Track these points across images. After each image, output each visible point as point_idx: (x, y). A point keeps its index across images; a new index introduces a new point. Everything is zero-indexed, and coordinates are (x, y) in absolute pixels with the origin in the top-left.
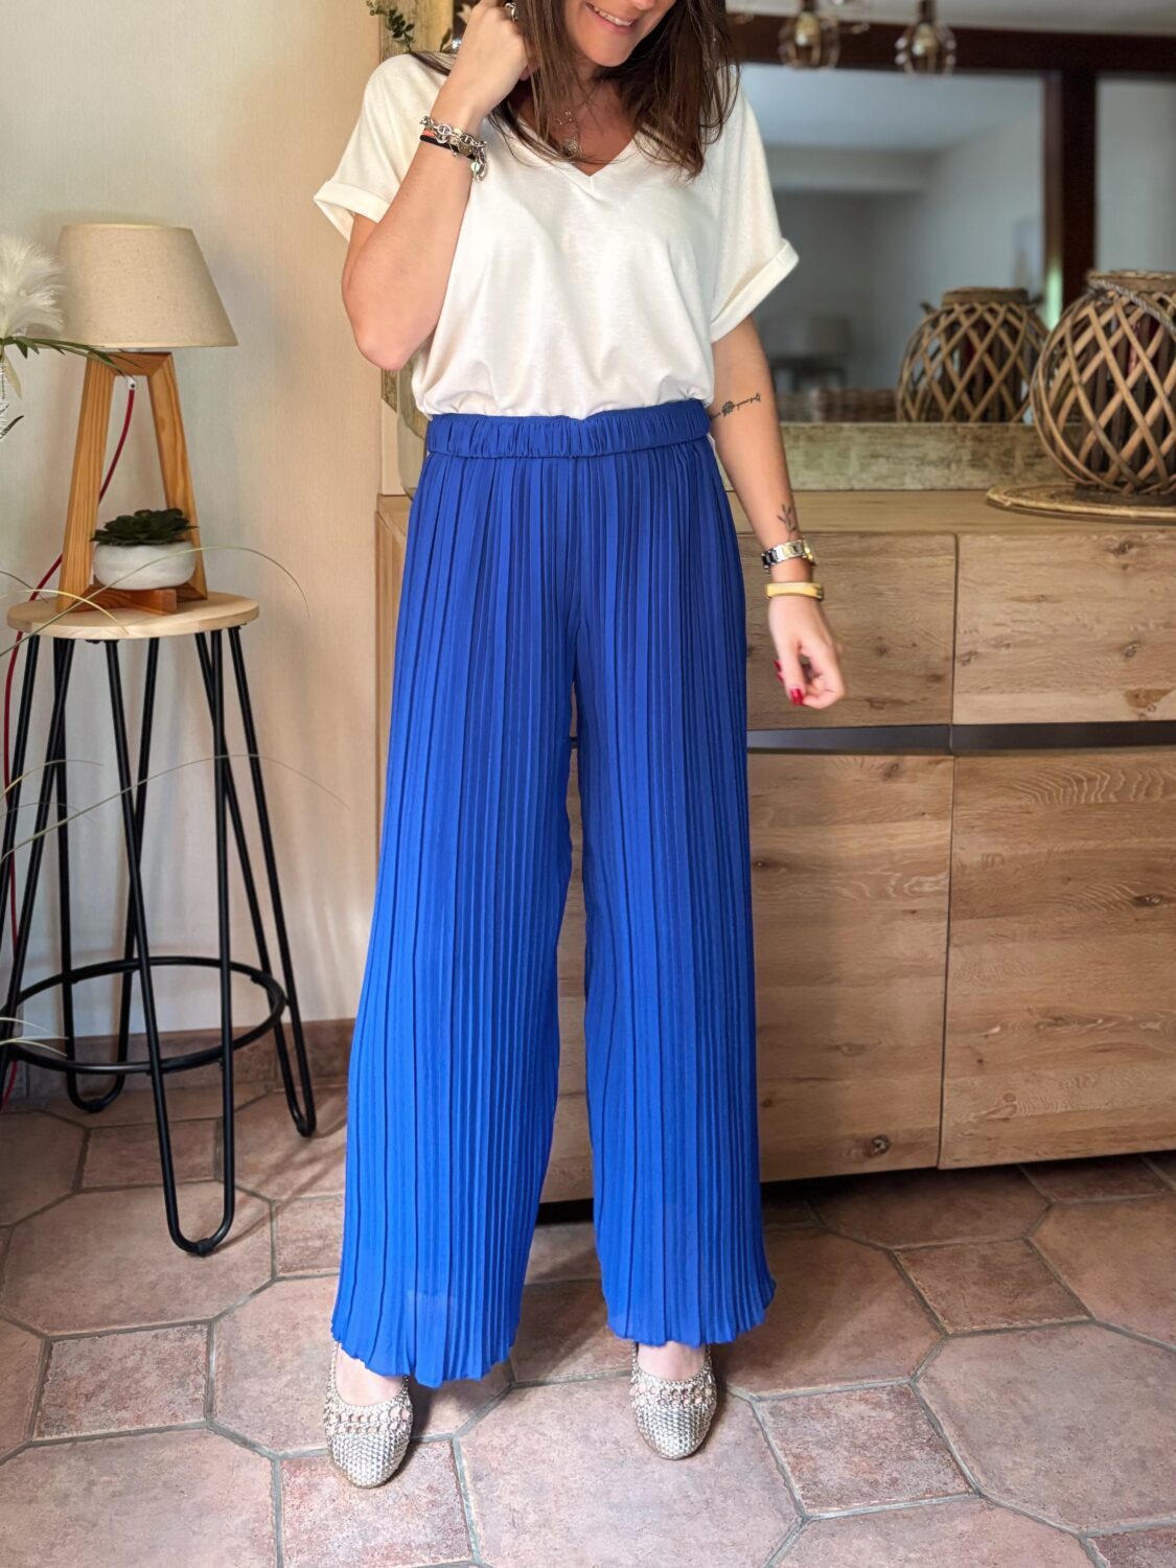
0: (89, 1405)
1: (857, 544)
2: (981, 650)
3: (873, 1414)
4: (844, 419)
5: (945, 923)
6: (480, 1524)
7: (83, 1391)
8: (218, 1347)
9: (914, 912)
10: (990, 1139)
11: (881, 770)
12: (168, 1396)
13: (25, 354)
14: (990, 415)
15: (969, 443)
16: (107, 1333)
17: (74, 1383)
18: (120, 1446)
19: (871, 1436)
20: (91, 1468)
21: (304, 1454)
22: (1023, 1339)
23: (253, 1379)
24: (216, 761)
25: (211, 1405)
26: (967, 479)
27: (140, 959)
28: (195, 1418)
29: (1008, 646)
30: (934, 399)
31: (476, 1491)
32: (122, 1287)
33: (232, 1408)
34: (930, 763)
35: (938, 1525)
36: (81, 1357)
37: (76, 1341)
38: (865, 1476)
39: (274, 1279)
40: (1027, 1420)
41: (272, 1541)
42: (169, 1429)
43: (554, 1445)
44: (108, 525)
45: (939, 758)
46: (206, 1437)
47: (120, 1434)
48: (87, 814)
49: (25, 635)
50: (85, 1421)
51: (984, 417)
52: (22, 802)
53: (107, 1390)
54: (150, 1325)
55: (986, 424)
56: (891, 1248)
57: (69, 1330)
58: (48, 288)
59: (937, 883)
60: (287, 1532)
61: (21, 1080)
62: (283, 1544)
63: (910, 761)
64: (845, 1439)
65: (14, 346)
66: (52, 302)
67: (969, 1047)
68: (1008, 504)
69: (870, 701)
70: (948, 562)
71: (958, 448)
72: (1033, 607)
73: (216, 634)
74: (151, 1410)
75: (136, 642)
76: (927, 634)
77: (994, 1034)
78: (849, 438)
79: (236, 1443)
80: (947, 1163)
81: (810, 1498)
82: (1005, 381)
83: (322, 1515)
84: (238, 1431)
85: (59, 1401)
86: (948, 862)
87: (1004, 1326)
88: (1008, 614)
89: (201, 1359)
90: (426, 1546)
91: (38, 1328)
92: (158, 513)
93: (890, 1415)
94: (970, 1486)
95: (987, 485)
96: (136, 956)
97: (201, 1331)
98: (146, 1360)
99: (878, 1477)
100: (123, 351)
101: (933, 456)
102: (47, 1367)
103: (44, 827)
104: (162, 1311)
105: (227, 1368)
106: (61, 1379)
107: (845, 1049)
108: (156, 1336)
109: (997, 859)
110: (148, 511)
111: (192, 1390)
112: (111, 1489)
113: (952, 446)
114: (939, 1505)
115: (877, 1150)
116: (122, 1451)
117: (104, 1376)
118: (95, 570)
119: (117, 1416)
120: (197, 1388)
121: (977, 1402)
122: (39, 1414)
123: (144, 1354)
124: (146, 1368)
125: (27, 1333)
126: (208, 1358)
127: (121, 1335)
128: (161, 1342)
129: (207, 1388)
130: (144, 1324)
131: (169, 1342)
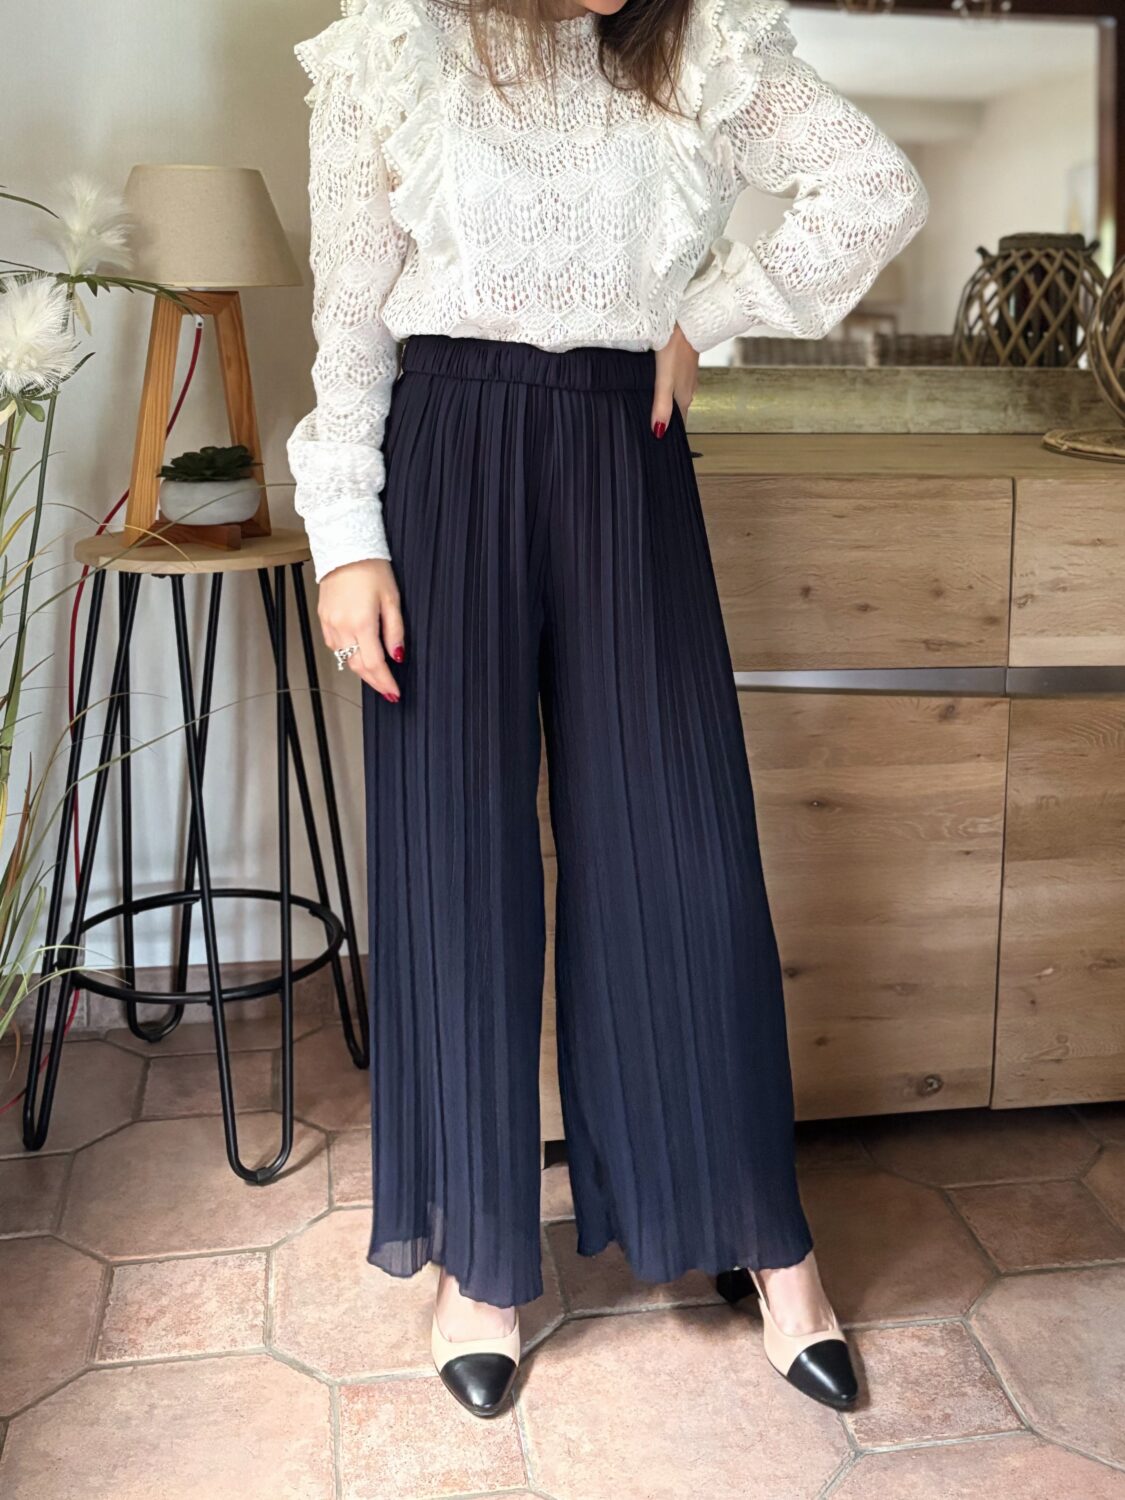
0: (150, 1329)
1: (914, 486)
2: (1037, 593)
3: (926, 1351)
4: (899, 363)
5: (1000, 864)
6: (536, 1453)
7: (145, 1315)
8: (277, 1273)
9: (968, 853)
10: (1042, 1080)
11: (937, 712)
12: (228, 1321)
13: (95, 293)
14: (1045, 361)
15: (1025, 388)
16: (168, 1259)
17: (136, 1307)
18: (181, 1370)
19: (923, 1372)
20: (152, 1391)
21: (363, 1381)
22: (1075, 1279)
23: (311, 1307)
24: (279, 695)
25: (270, 1332)
26: (1023, 422)
27: (201, 891)
28: (254, 1344)
29: (1064, 589)
30: (990, 343)
31: (532, 1420)
32: (182, 1214)
33: (290, 1334)
34: (986, 705)
35: (990, 1461)
36: (142, 1282)
37: (137, 1266)
38: (918, 1412)
39: (332, 1208)
40: (1079, 1359)
41: (331, 1466)
42: (229, 1354)
43: (609, 1377)
44: (174, 461)
45: (994, 700)
46: (265, 1363)
47: (181, 1359)
48: (150, 746)
49: (91, 569)
50: (146, 1345)
51: (1040, 362)
52: (87, 733)
53: (167, 1316)
54: (209, 1251)
55: (1044, 369)
56: (946, 1187)
57: (129, 1255)
58: (119, 226)
59: (991, 824)
60: (345, 1457)
61: (82, 1009)
62: (341, 1469)
63: (966, 702)
64: (897, 1374)
65: (85, 284)
66: (123, 241)
67: (1022, 988)
68: (1065, 448)
69: (926, 642)
70: (1005, 505)
71: (1013, 392)
72: (1089, 551)
73: (280, 570)
74: (211, 1335)
75: (200, 578)
76: (983, 576)
77: (1046, 976)
78: (905, 382)
79: (294, 1369)
80: (999, 1104)
81: (861, 1432)
82: (1062, 326)
83: (380, 1441)
84: (297, 1357)
85: (120, 1325)
86: (1003, 804)
87: (1057, 1265)
88: (1065, 557)
89: (260, 1285)
90: (482, 1474)
91: (99, 1252)
92: (223, 449)
93: (942, 1352)
94: (1022, 1423)
95: (1044, 429)
96: (197, 887)
97: (260, 1258)
98: (205, 1286)
99: (930, 1413)
100: (191, 290)
101: (989, 399)
102: (109, 1292)
103: (109, 760)
104: (220, 1239)
105: (286, 1295)
106: (122, 1303)
107: (899, 988)
108: (215, 1263)
109: (1053, 801)
110: (213, 448)
111: (251, 1317)
112: (170, 1413)
113: (1009, 390)
114: (991, 1441)
115: (929, 1089)
116: (181, 1375)
118: (161, 506)
119: (177, 1341)
120: (256, 1314)
121: (1029, 1340)
122: (101, 1338)
123: (205, 1280)
124: (207, 1294)
125: (88, 1258)
126: (266, 1285)
127: (181, 1261)
128: (220, 1269)
129: (265, 1314)
130: (204, 1251)
131: (228, 1270)
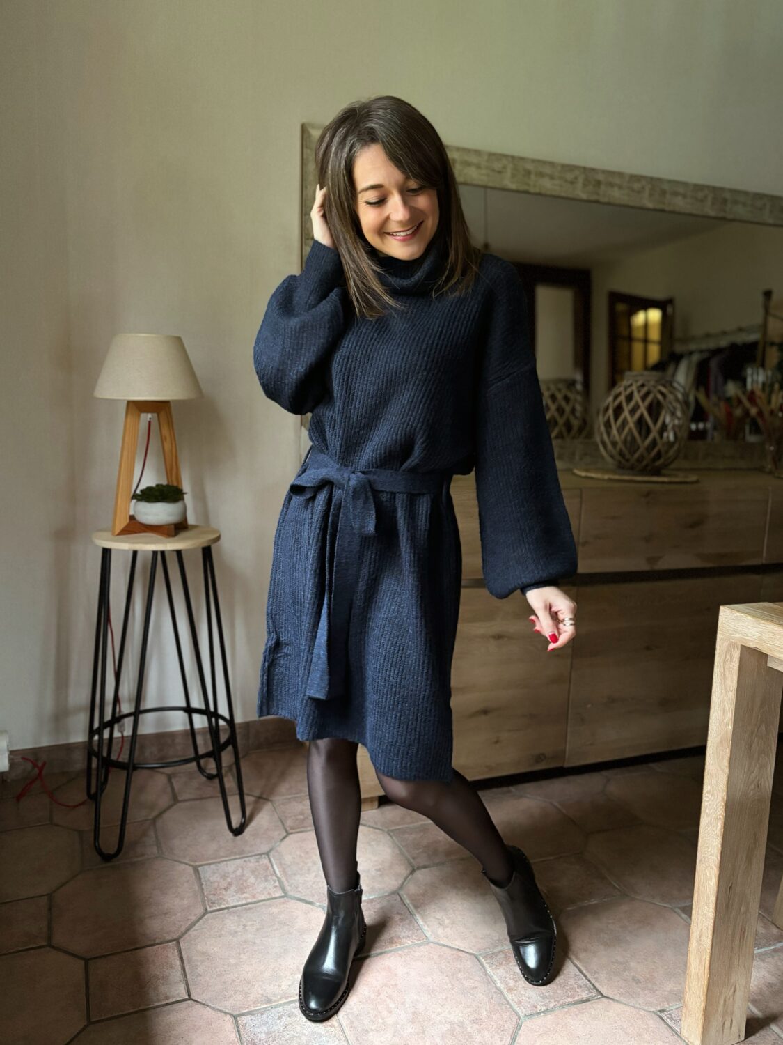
0: (228, 892)
6: (425, 926)
7: (223, 887)
8: (276, 864)
10: (586, 753)
12: (262, 885)
16: (222, 862)
17: (216, 884)
20: (242, 919)
25: (284, 888)
29: (600, 538)
32: (220, 841)
33: (294, 888)
36: (214, 873)
37: (208, 866)
39: (289, 833)
42: (269, 899)
47: (248, 904)
50: (229, 899)
53: (233, 886)
54: (240, 856)
57: (201, 862)
67: (578, 714)
74: (258, 892)
77: (588, 708)
80: (567, 764)
85: (212, 892)
89: (270, 868)
90: (406, 937)
91: (188, 862)
97: (265, 857)
98: (245, 872)
102: (200, 879)
104: (243, 851)
105: (284, 872)
106: (209, 883)
108: (245, 861)
111: (273, 883)
116: (252, 911)
117: (229, 880)
119: (242, 896)
120: (275, 881)
122: (205, 898)
123: (243, 869)
124: (247, 875)
125: (182, 865)
126: (273, 868)
127: (228, 863)
128: (248, 863)
129: (278, 881)
130: (237, 856)
131: (252, 863)
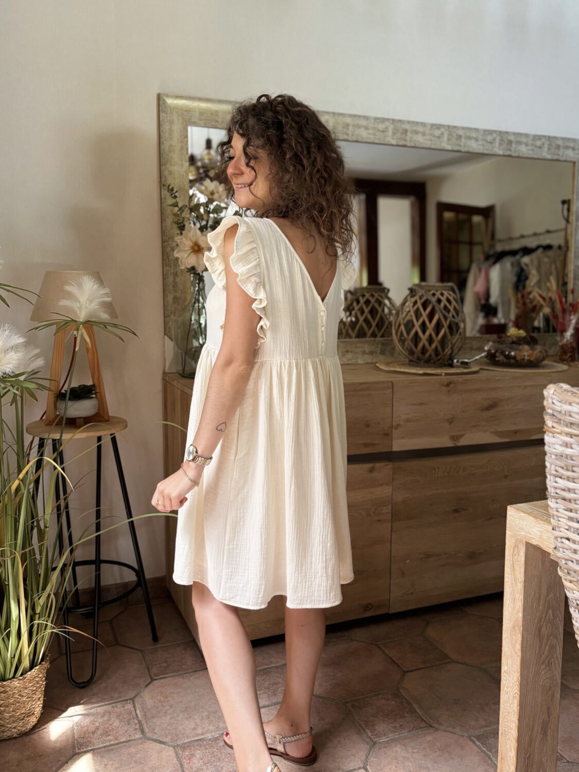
0: (95, 735)
2: (401, 423)
5: (390, 523)
7: (91, 731)
8: (139, 708)
10: (407, 601)
11: (368, 469)
12: (125, 729)
16: (93, 708)
17: (85, 728)
20: (104, 759)
21: (185, 744)
22: (431, 670)
23: (156, 719)
25: (143, 730)
28: (139, 736)
29: (411, 421)
32: (93, 689)
33: (152, 730)
34: (385, 467)
39: (153, 679)
42: (129, 741)
45: (388, 463)
46: (144, 742)
47: (111, 745)
50: (95, 742)
53: (100, 729)
56: (378, 643)
59: (387, 509)
63: (378, 465)
67: (399, 568)
69: (364, 444)
70: (390, 392)
72: (419, 407)
74: (120, 735)
76: (383, 418)
77: (408, 563)
79: (158, 743)
80: (392, 611)
81: (373, 735)
84: (157, 738)
85: (82, 736)
86: (391, 501)
88: (411, 410)
89: (133, 712)
93: (393, 703)
97: (130, 702)
98: (111, 716)
104: (112, 696)
105: (145, 715)
106: (80, 727)
108: (113, 707)
109: (408, 499)
111: (134, 725)
114: (418, 732)
115: (368, 609)
116: (114, 751)
117: (97, 724)
119: (108, 739)
120: (136, 724)
122: (76, 742)
123: (110, 714)
124: (113, 719)
126: (136, 713)
127: (99, 707)
128: (116, 709)
129: (139, 724)
131: (119, 708)
